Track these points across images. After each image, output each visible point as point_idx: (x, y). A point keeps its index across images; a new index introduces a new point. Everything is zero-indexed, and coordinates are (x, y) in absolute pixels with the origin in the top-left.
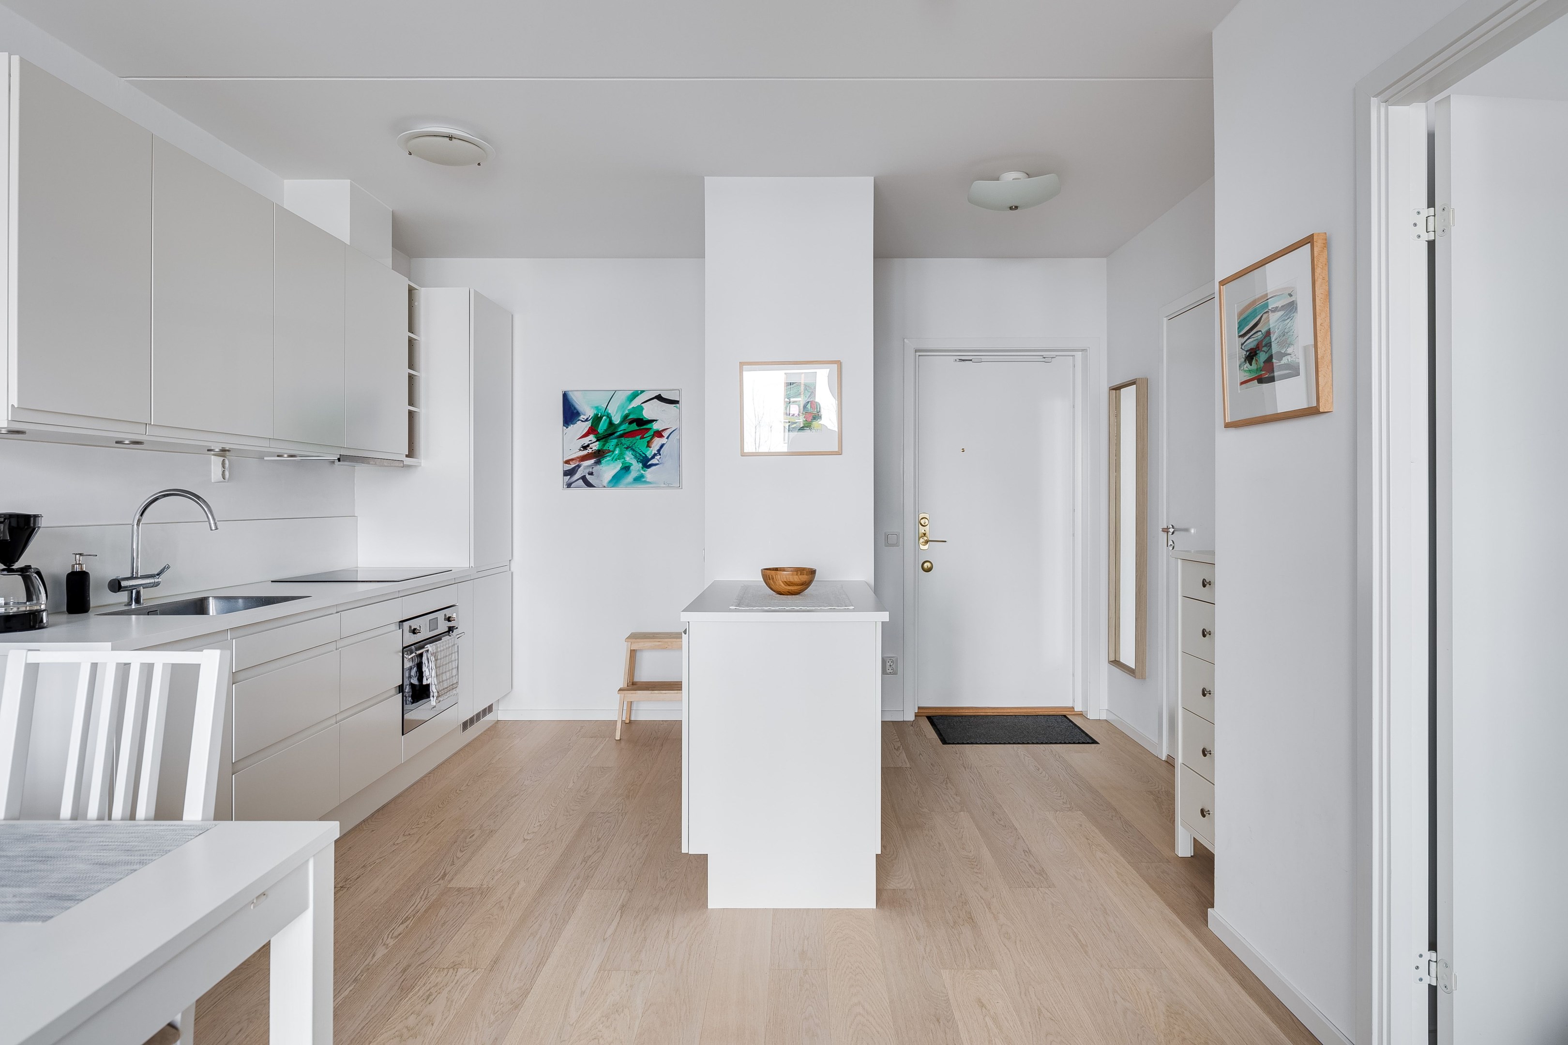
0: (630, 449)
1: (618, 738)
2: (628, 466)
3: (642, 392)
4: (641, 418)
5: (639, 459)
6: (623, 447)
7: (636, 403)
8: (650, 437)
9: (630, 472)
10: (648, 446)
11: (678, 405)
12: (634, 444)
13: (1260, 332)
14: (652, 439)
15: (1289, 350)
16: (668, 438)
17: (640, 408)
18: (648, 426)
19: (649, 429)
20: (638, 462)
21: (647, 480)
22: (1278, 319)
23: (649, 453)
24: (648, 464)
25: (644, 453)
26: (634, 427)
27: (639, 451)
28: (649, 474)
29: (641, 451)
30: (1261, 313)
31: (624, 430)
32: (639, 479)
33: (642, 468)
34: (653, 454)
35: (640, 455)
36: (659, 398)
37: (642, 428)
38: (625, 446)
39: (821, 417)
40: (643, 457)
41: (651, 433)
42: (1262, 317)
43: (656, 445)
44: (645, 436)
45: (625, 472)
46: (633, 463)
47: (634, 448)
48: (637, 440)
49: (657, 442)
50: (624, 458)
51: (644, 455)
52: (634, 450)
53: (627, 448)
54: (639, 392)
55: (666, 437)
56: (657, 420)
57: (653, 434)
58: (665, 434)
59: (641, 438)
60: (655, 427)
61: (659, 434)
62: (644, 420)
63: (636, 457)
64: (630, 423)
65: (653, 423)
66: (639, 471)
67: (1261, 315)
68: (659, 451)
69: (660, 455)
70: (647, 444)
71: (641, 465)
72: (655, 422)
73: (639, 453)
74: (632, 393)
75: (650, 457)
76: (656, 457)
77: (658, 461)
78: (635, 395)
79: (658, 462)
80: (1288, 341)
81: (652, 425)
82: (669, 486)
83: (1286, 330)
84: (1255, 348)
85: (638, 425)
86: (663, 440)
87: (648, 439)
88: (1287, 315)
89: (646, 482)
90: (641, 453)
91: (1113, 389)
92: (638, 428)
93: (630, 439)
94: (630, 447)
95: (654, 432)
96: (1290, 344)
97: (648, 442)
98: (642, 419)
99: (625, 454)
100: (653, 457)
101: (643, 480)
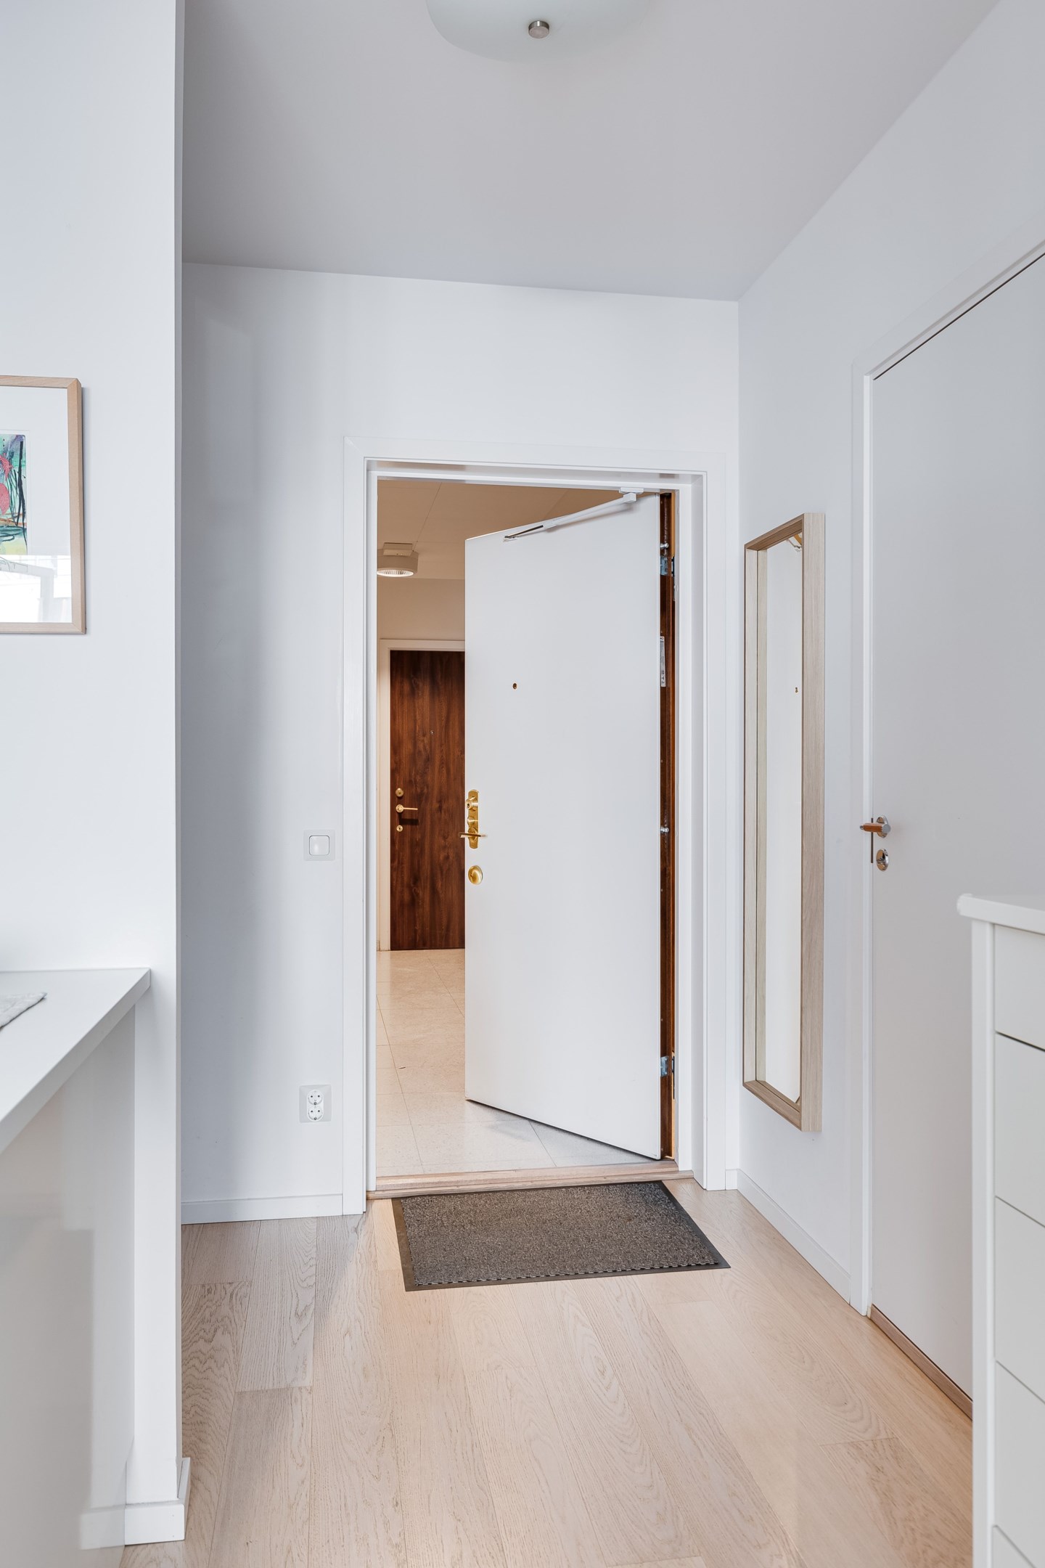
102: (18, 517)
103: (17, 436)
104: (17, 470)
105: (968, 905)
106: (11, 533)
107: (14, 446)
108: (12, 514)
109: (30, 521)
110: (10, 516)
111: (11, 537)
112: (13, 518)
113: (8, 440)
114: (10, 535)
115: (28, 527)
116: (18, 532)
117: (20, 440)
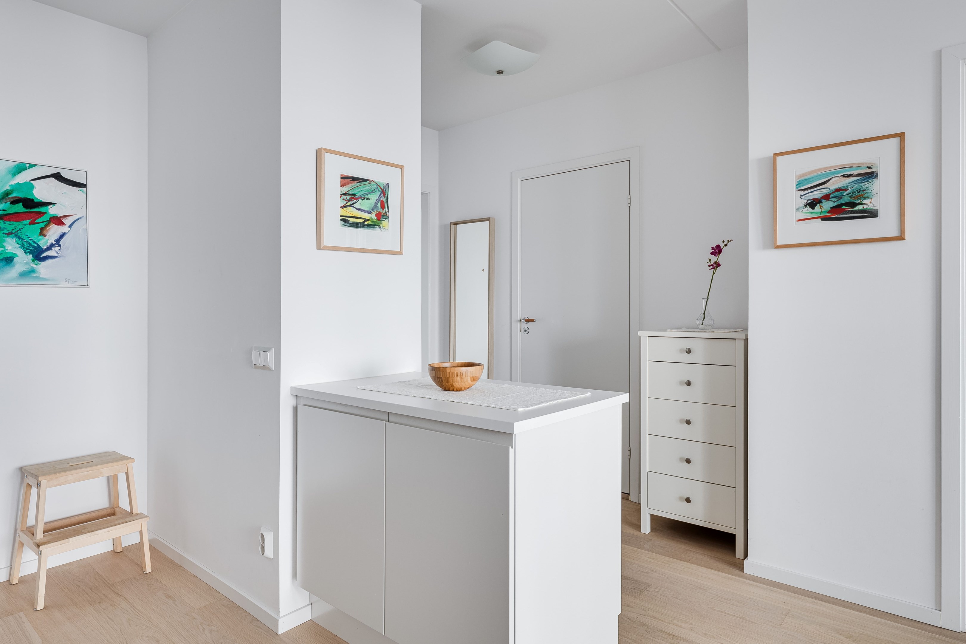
0: (13, 235)
1: (40, 605)
2: (10, 257)
3: (32, 166)
4: (31, 198)
5: (27, 249)
6: (2, 232)
7: (23, 178)
8: (45, 223)
9: (14, 265)
10: (42, 232)
11: (84, 189)
12: (20, 229)
13: (828, 189)
14: (46, 226)
15: (864, 202)
16: (70, 226)
17: (29, 186)
18: (42, 209)
19: (42, 214)
20: (25, 252)
21: (41, 276)
22: (853, 182)
23: (44, 243)
24: (42, 256)
25: (35, 243)
26: (19, 208)
27: (28, 239)
28: (43, 268)
29: (31, 240)
30: (829, 177)
31: (4, 210)
32: (27, 274)
33: (33, 261)
34: (49, 243)
35: (30, 244)
36: (58, 177)
37: (31, 210)
38: (6, 231)
39: (388, 217)
40: (34, 247)
41: (46, 218)
42: (830, 179)
43: (54, 234)
44: (36, 221)
45: (6, 265)
46: (19, 254)
47: (19, 234)
48: (25, 225)
49: (54, 231)
50: (4, 247)
51: (36, 245)
52: (19, 238)
53: (9, 234)
54: (28, 165)
55: (68, 224)
56: (55, 204)
57: (49, 219)
58: (67, 221)
59: (30, 224)
60: (52, 211)
61: (58, 221)
62: (35, 201)
63: (22, 246)
64: (15, 202)
65: (49, 207)
66: (27, 263)
67: (830, 178)
68: (58, 241)
69: (60, 246)
70: (40, 231)
71: (30, 257)
72: (51, 206)
73: (27, 242)
74: (17, 165)
75: (45, 248)
76: (53, 248)
77: (57, 253)
78: (21, 168)
79: (56, 255)
80: (865, 196)
81: (48, 210)
82: (73, 284)
83: (862, 189)
84: (820, 199)
85: (25, 206)
86: (64, 229)
87: (42, 225)
88: (864, 180)
89: (38, 278)
90: (31, 242)
91: (453, 224)
92: (26, 211)
93: (14, 223)
94: (13, 233)
95: (51, 218)
96: (865, 198)
97: (42, 229)
98: (33, 200)
99: (4, 241)
100: (50, 248)
101: (34, 275)
102: (387, 212)
103: (387, 183)
104: (387, 196)
105: (640, 333)
106: (385, 218)
107: (386, 187)
108: (385, 211)
109: (390, 214)
110: (385, 212)
111: (385, 219)
112: (386, 212)
113: (385, 184)
114: (384, 219)
115: (389, 216)
116: (386, 218)
117: (388, 184)
